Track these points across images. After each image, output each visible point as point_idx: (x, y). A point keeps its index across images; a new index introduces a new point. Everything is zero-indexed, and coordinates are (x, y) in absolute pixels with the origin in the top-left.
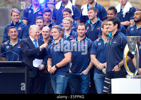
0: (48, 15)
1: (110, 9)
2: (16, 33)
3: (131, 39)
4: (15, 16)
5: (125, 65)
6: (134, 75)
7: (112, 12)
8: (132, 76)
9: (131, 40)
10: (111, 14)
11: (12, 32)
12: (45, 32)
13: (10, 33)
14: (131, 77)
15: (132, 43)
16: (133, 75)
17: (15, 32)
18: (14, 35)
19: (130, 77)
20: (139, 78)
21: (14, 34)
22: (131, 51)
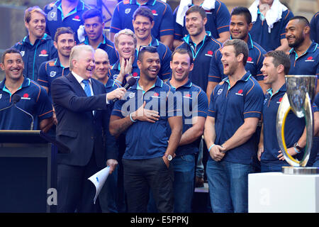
0: (93, 25)
1: (237, 12)
2: (20, 65)
3: (296, 81)
4: (37, 21)
5: (282, 142)
6: (301, 166)
7: (240, 19)
8: (297, 168)
9: (295, 84)
10: (239, 24)
11: (12, 61)
12: (101, 64)
13: (5, 62)
14: (295, 171)
15: (298, 92)
16: (298, 165)
17: (18, 61)
18: (16, 69)
19: (291, 170)
20: (312, 172)
21: (15, 65)
22: (294, 109)
